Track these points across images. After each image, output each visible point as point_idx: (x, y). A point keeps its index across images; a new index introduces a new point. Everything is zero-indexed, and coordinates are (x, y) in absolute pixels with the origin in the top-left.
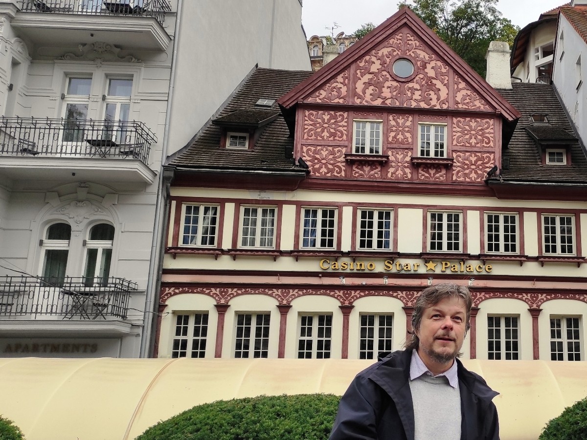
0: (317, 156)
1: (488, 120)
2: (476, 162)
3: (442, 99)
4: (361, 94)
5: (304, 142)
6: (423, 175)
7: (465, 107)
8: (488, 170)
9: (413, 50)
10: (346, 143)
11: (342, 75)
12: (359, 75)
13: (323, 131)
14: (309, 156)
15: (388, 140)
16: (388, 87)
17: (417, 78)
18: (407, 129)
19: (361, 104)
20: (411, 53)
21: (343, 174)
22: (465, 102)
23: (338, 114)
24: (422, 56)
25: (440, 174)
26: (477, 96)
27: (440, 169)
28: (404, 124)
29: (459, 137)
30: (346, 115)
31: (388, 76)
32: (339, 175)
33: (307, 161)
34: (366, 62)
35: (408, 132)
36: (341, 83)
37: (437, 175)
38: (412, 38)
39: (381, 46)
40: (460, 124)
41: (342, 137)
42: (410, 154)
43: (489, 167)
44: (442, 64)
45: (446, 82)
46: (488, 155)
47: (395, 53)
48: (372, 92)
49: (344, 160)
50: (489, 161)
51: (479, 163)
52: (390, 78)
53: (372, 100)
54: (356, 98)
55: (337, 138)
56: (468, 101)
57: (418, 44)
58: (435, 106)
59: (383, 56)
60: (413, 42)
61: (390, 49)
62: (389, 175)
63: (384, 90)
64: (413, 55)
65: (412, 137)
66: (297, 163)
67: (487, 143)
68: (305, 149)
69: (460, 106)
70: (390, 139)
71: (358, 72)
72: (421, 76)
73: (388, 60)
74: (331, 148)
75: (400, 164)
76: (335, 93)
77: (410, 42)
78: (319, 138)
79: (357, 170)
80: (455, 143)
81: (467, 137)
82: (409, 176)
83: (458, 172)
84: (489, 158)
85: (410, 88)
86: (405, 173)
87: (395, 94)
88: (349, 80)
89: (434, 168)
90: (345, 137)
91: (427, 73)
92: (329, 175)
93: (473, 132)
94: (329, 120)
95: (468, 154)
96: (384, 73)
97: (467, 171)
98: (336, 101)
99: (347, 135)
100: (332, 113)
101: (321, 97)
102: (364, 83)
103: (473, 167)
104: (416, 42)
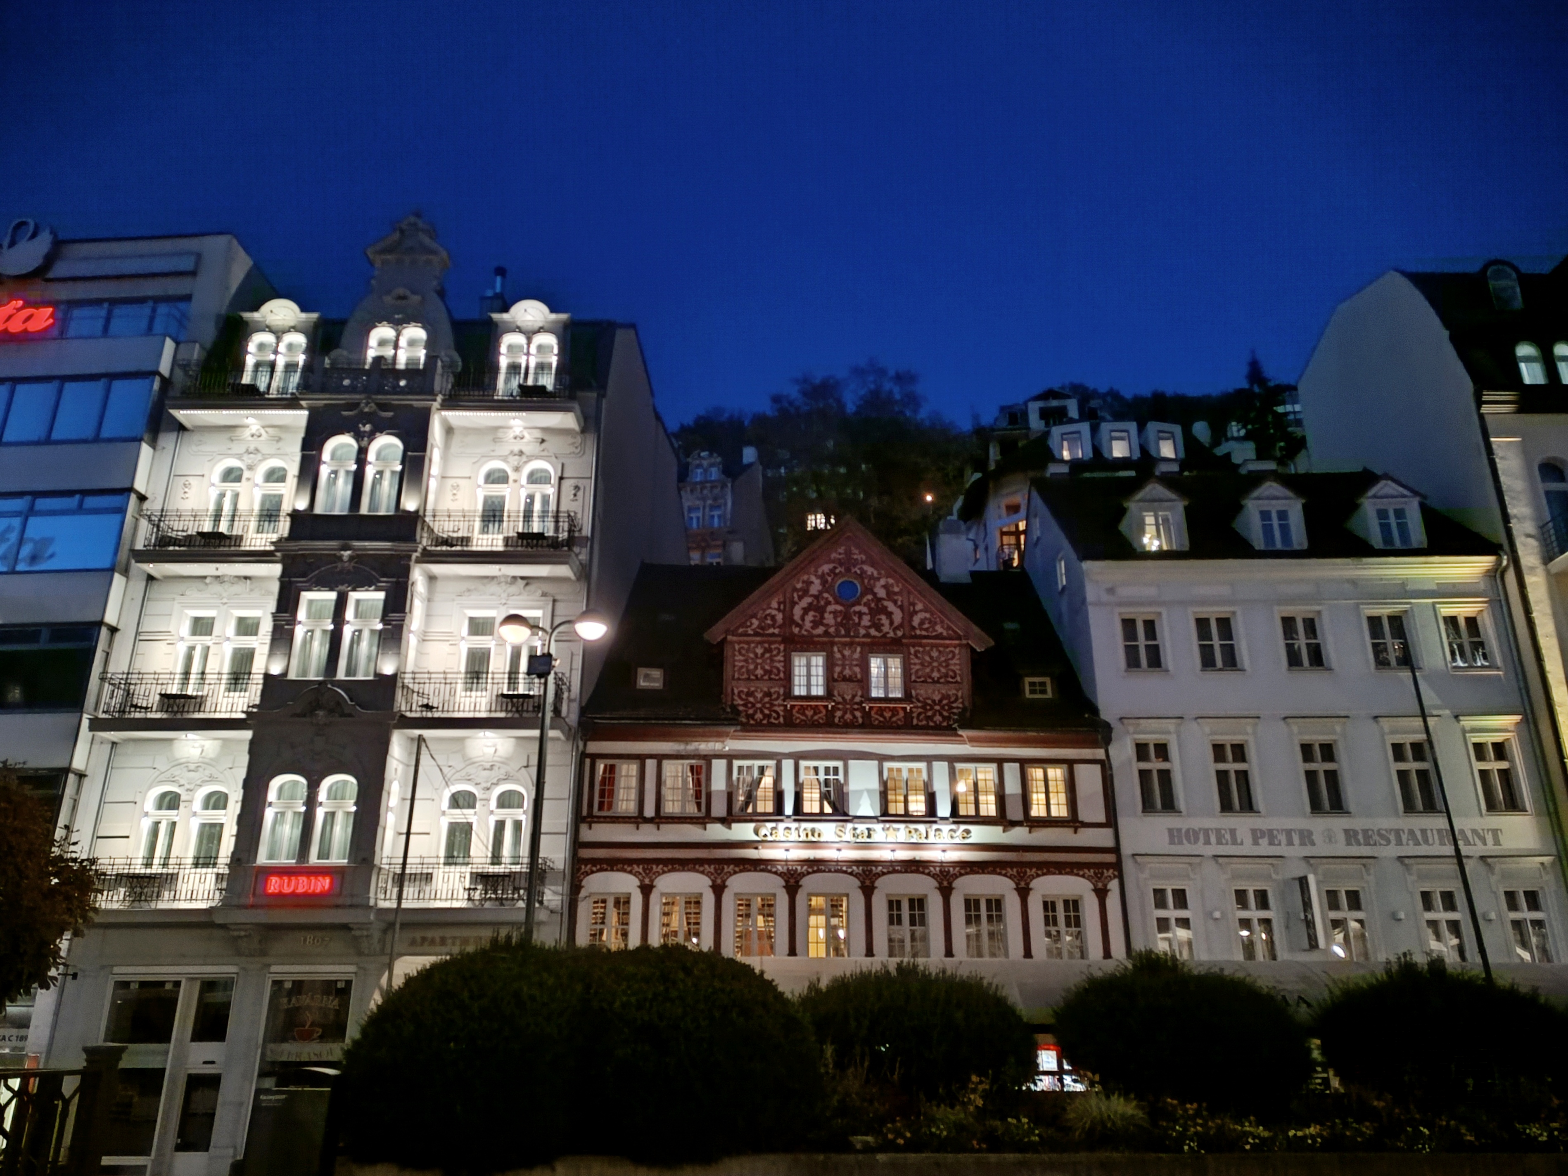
0: (751, 699)
1: (952, 648)
2: (940, 701)
3: (896, 624)
4: (800, 622)
5: (734, 683)
6: (877, 719)
7: (924, 633)
8: (956, 711)
9: (859, 566)
10: (784, 683)
11: (776, 599)
12: (796, 599)
13: (756, 668)
14: (742, 699)
15: (833, 677)
16: (830, 613)
17: (865, 600)
19: (800, 634)
20: (856, 569)
21: (781, 720)
23: (773, 647)
24: (869, 573)
25: (898, 717)
26: (938, 619)
27: (897, 711)
28: (851, 656)
29: (917, 671)
30: (782, 648)
31: (831, 599)
32: (776, 722)
33: (739, 705)
35: (856, 665)
37: (894, 719)
38: (857, 551)
39: (821, 562)
40: (919, 655)
41: (778, 674)
42: (860, 693)
44: (893, 581)
45: (899, 603)
46: (955, 691)
47: (837, 571)
48: (813, 618)
49: (782, 703)
50: (956, 699)
51: (945, 702)
52: (833, 602)
54: (793, 627)
55: (773, 676)
56: (926, 626)
57: (864, 558)
58: (888, 633)
59: (823, 574)
60: (859, 557)
61: (831, 566)
62: (836, 720)
63: (826, 615)
64: (859, 572)
66: (729, 710)
67: (952, 678)
68: (736, 691)
69: (918, 632)
70: (836, 676)
71: (795, 595)
72: (870, 597)
73: (829, 579)
74: (766, 689)
75: (848, 706)
76: (769, 622)
77: (855, 557)
78: (752, 677)
79: (798, 715)
80: (913, 678)
81: (928, 670)
82: (860, 721)
83: (919, 714)
84: (957, 695)
85: (855, 613)
86: (855, 717)
87: (839, 619)
88: (785, 606)
89: (890, 710)
90: (782, 675)
91: (876, 593)
92: (765, 722)
93: (935, 664)
94: (763, 654)
95: (930, 691)
96: (826, 595)
97: (930, 713)
98: (771, 631)
99: (784, 673)
100: (767, 645)
101: (754, 626)
102: (804, 609)
103: (937, 707)
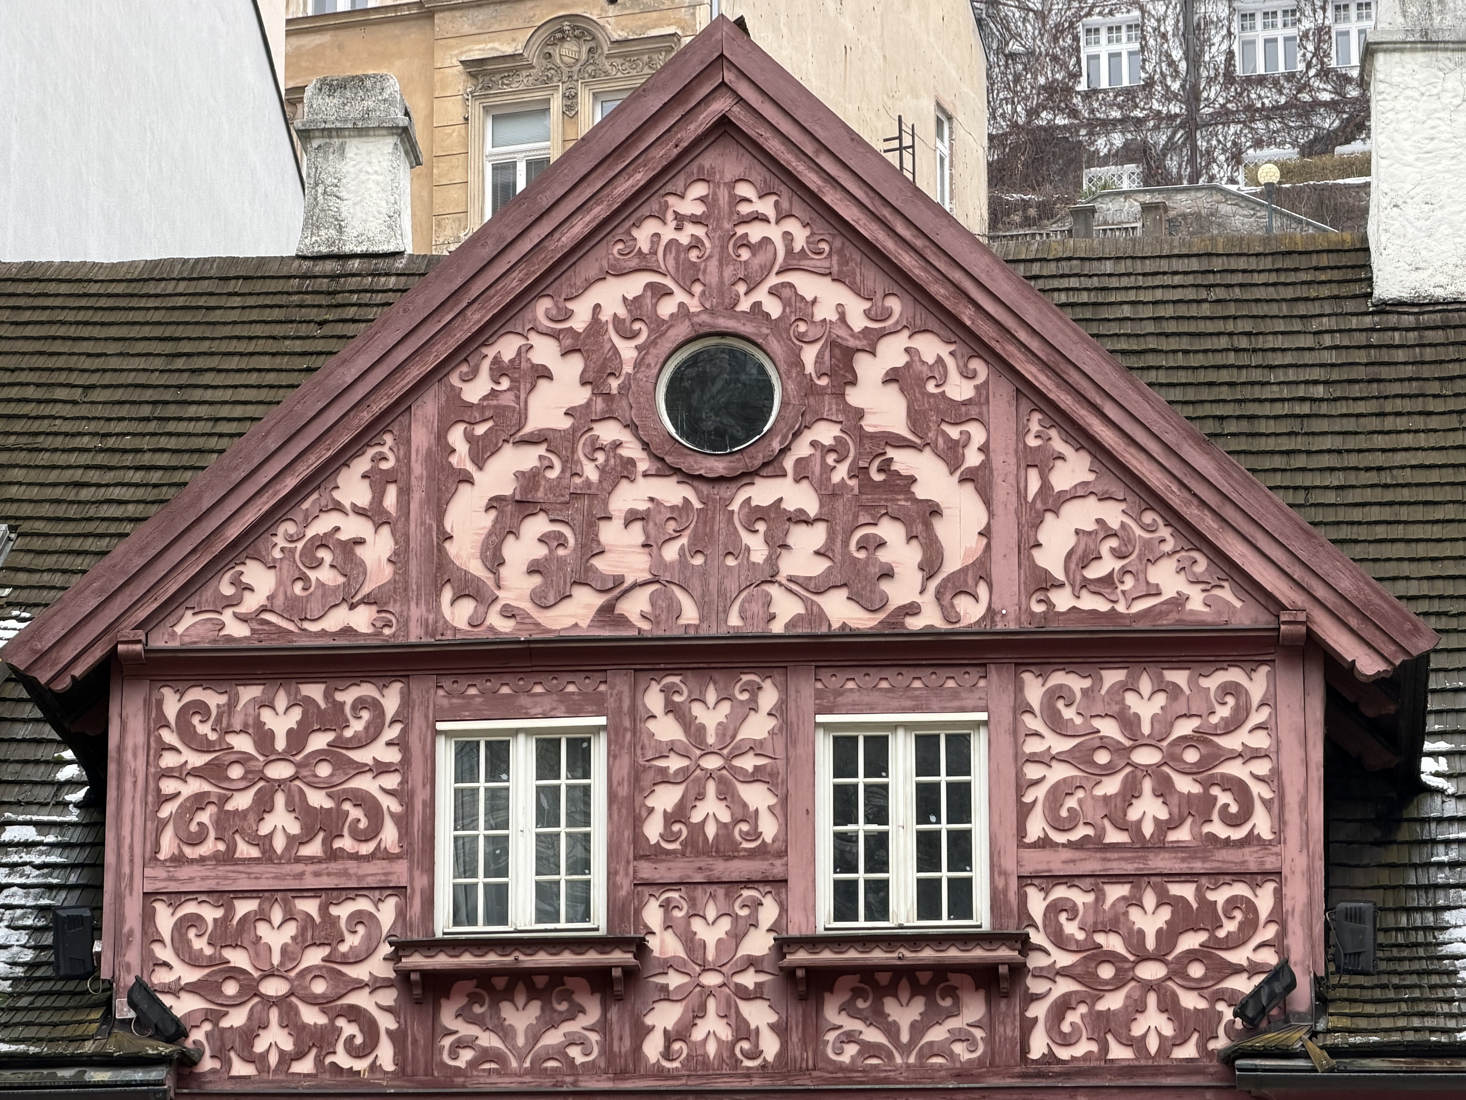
0: (238, 958)
1: (1235, 675)
2: (1167, 937)
3: (953, 563)
4: (476, 568)
5: (158, 877)
6: (850, 1037)
7: (1090, 602)
8: (1243, 985)
9: (773, 280)
10: (400, 872)
11: (363, 464)
12: (461, 458)
13: (263, 806)
14: (193, 960)
15: (638, 837)
16: (632, 517)
17: (802, 449)
18: (748, 763)
19: (480, 633)
20: (761, 295)
21: (385, 1055)
22: (1095, 571)
23: (348, 697)
24: (825, 312)
25: (954, 1023)
26: (1165, 532)
27: (952, 992)
28: (727, 732)
29: (1058, 793)
30: (391, 700)
31: (632, 450)
32: (360, 1065)
33: (175, 990)
34: (499, 370)
35: (756, 776)
36: (360, 512)
37: (937, 1034)
38: (766, 207)
39: (589, 268)
40: (1068, 713)
42: (769, 912)
43: (1253, 969)
44: (944, 350)
45: (973, 458)
46: (1241, 889)
47: (667, 308)
48: (541, 551)
49: (386, 971)
50: (1250, 925)
51: (1191, 941)
52: (644, 464)
53: (541, 601)
54: (447, 594)
55: (346, 843)
56: (1106, 565)
57: (801, 236)
58: (913, 609)
59: (596, 325)
60: (774, 232)
61: (635, 285)
62: (653, 1048)
63: (609, 533)
64: (774, 308)
65: (782, 809)
66: (123, 1011)
67: (1233, 821)
68: (165, 919)
69: (1063, 600)
70: (653, 830)
71: (456, 437)
72: (826, 433)
73: (628, 351)
74: (310, 906)
75: (711, 980)
76: (326, 575)
77: (755, 232)
78: (245, 850)
79: (466, 1030)
80: (1036, 827)
81: (1111, 786)
82: (770, 1046)
83: (1063, 1006)
84: (1251, 908)
85: (756, 514)
86: (743, 1031)
87: (671, 553)
88: (405, 493)
89: (917, 990)
90: (389, 835)
91: (860, 414)
92: (305, 1066)
93: (1146, 757)
94: (297, 738)
95: (1115, 892)
96: (608, 432)
97: (1113, 1002)
98: (336, 620)
99: (402, 822)
100: (315, 691)
101: (251, 603)
102: (495, 503)
103: (1151, 971)
104: (792, 225)
